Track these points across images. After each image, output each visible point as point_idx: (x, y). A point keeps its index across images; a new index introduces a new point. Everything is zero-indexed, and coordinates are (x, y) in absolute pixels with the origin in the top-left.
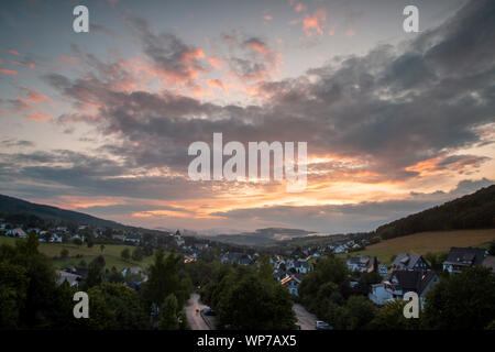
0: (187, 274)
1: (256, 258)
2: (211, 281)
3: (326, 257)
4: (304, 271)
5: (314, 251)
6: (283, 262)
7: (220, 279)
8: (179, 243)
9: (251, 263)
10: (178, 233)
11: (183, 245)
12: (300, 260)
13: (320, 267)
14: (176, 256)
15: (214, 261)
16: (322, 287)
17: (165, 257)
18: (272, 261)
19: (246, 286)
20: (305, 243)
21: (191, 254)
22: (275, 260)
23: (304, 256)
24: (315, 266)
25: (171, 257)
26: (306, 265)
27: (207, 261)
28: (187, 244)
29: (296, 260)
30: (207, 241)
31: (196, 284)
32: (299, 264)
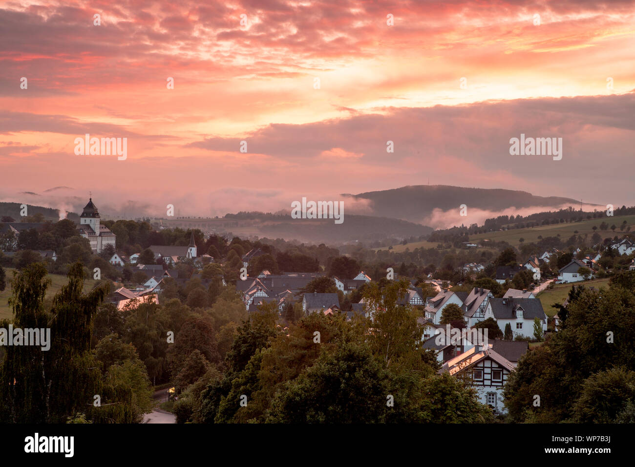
0: (130, 348)
1: (362, 290)
2: (211, 369)
3: (605, 284)
4: (528, 329)
5: (563, 262)
6: (454, 300)
7: (241, 360)
8: (97, 245)
9: (346, 305)
10: (90, 210)
11: (109, 251)
12: (513, 293)
13: (582, 318)
14: (87, 289)
15: (220, 302)
16: (588, 381)
17: (50, 294)
18: (415, 298)
19: (329, 382)
20: (531, 237)
21: (141, 279)
22: (427, 294)
23: (525, 282)
24: (563, 313)
25: (70, 293)
26: (532, 310)
27: (197, 303)
28: (123, 248)
29: (498, 292)
30: (191, 237)
31: (162, 379)
32: (509, 308)
